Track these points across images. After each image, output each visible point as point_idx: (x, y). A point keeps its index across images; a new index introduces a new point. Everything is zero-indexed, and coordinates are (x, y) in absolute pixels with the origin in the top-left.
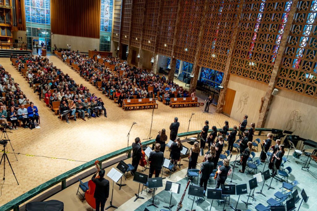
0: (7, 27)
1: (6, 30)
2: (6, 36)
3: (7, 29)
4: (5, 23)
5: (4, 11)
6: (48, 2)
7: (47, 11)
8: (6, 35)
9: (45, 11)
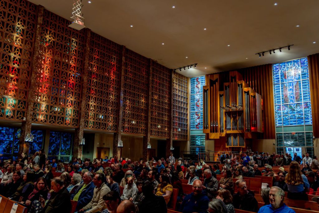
0: (240, 134)
1: (238, 138)
2: (238, 146)
3: (240, 137)
4: (237, 129)
5: (237, 115)
6: (308, 90)
7: (306, 104)
8: (238, 144)
9: (303, 104)
